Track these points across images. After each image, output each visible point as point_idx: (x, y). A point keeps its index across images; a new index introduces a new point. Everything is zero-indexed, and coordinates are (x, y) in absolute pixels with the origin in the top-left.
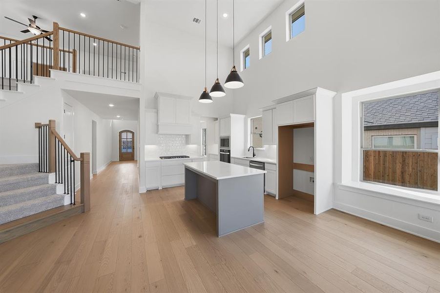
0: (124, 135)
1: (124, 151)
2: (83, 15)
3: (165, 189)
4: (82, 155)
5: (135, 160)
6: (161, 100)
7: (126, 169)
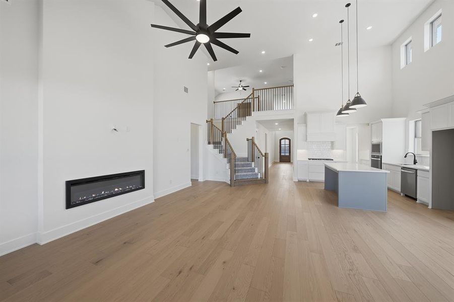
0: (283, 142)
1: (282, 154)
2: (261, 71)
3: (311, 182)
4: (265, 154)
5: (291, 161)
6: (309, 117)
7: (284, 167)
